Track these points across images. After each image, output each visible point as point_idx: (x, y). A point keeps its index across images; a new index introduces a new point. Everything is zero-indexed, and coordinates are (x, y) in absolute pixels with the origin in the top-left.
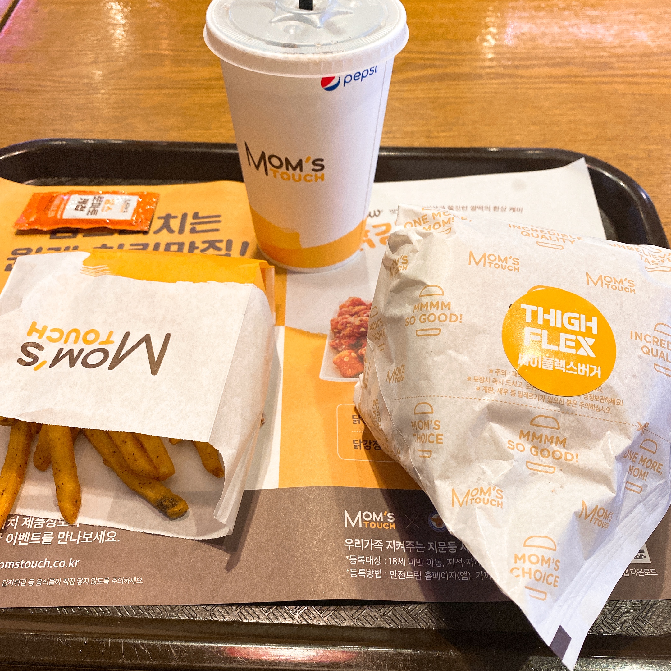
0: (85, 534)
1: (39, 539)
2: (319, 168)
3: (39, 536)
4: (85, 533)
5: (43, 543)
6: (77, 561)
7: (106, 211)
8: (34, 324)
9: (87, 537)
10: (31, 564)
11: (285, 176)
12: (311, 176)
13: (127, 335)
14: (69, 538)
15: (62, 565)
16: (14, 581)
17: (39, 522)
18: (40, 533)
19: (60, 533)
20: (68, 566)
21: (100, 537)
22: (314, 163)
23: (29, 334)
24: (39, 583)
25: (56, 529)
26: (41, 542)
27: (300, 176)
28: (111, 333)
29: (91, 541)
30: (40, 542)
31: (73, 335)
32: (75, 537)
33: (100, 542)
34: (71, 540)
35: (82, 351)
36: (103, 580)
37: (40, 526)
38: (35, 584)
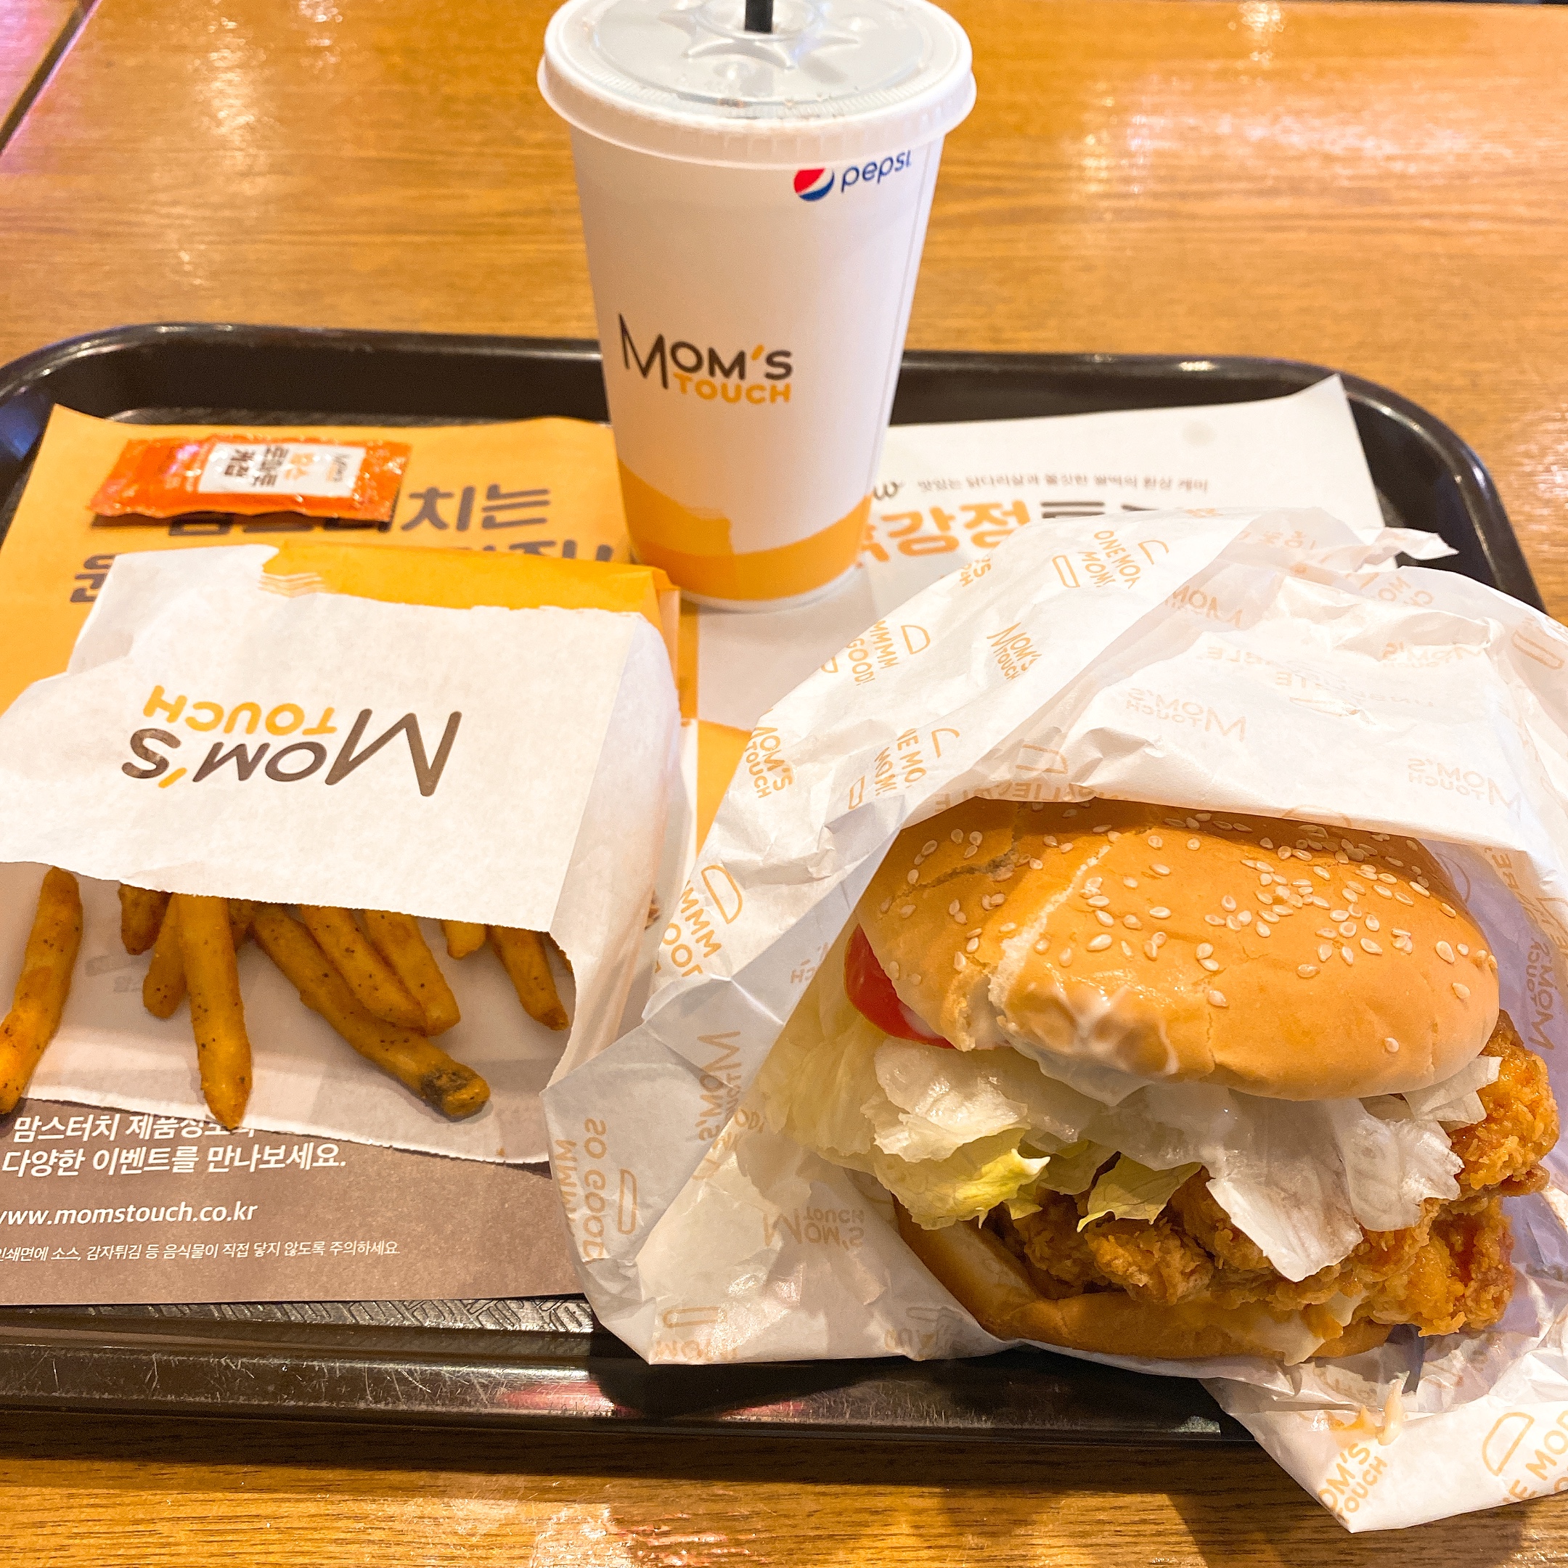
0: (267, 1150)
1: (166, 1161)
2: (781, 371)
3: (167, 1155)
4: (267, 1148)
5: (175, 1170)
6: (252, 1208)
7: (296, 478)
8: (159, 691)
9: (273, 1158)
10: (150, 1214)
11: (706, 390)
12: (761, 388)
13: (365, 716)
14: (232, 1159)
15: (219, 1214)
16: (115, 1249)
17: (166, 1127)
18: (169, 1150)
19: (212, 1150)
20: (233, 1216)
21: (303, 1157)
22: (770, 360)
23: (149, 711)
24: (170, 1253)
25: (204, 1142)
26: (171, 1169)
27: (738, 388)
28: (329, 713)
29: (283, 1165)
30: (168, 1168)
31: (245, 716)
32: (246, 1156)
33: (302, 1166)
34: (237, 1163)
35: (263, 748)
36: (311, 1246)
37: (168, 1134)
38: (160, 1255)
